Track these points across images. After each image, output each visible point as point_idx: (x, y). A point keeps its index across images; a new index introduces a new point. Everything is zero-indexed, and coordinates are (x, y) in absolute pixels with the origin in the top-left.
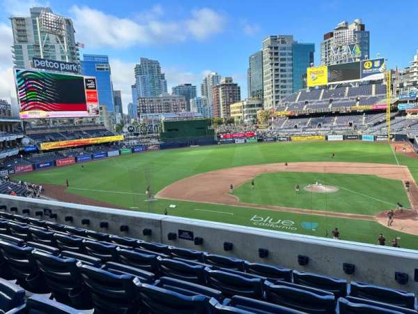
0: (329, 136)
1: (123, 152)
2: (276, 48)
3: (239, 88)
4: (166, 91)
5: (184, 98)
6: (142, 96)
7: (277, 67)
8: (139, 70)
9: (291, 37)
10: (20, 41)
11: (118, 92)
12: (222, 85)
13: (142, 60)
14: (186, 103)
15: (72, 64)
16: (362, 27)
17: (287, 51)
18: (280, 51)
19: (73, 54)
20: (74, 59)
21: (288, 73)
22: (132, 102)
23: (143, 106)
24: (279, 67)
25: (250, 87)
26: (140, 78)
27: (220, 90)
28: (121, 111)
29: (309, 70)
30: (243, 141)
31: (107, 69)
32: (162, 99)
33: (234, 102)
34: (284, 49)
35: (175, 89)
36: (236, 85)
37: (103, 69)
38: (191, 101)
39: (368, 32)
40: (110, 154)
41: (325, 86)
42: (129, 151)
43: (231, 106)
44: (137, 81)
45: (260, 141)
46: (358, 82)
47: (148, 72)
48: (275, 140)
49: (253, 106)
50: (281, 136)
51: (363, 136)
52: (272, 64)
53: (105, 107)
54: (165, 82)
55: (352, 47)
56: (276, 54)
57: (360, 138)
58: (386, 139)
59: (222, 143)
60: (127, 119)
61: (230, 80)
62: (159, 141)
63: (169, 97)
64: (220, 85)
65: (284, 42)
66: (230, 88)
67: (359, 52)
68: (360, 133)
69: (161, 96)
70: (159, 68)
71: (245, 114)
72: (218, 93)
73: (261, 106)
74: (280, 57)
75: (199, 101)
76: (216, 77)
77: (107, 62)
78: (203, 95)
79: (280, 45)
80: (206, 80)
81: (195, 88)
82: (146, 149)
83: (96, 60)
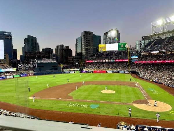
0: (107, 71)
1: (15, 77)
3: (72, 51)
4: (39, 50)
5: (47, 53)
6: (27, 52)
7: (87, 44)
8: (26, 40)
9: (93, 32)
11: (16, 50)
12: (65, 49)
13: (28, 36)
16: (118, 31)
17: (91, 38)
22: (22, 54)
23: (27, 56)
25: (76, 52)
26: (27, 44)
27: (64, 51)
29: (99, 45)
30: (73, 72)
31: (10, 38)
33: (69, 56)
34: (90, 37)
35: (43, 49)
36: (71, 49)
37: (9, 38)
38: (50, 55)
39: (120, 34)
40: (8, 77)
41: (105, 52)
42: (18, 76)
43: (68, 58)
44: (25, 45)
45: (81, 72)
46: (117, 51)
47: (31, 42)
48: (87, 72)
49: (77, 58)
50: (89, 70)
51: (120, 71)
52: (85, 42)
53: (8, 55)
54: (39, 46)
55: (115, 38)
56: (87, 38)
57: (118, 72)
58: (128, 72)
59: (64, 73)
60: (19, 62)
61: (68, 47)
62: (34, 71)
63: (40, 53)
64: (64, 49)
65: (90, 34)
66: (68, 51)
67: (117, 40)
68: (118, 70)
69: (36, 52)
70: (36, 40)
71: (74, 62)
72: (63, 52)
73: (81, 58)
74: (88, 40)
75: (54, 55)
76: (62, 46)
77: (11, 35)
78: (56, 52)
79: (88, 35)
80: (58, 47)
81: (52, 49)
82: (27, 75)
83: (5, 34)
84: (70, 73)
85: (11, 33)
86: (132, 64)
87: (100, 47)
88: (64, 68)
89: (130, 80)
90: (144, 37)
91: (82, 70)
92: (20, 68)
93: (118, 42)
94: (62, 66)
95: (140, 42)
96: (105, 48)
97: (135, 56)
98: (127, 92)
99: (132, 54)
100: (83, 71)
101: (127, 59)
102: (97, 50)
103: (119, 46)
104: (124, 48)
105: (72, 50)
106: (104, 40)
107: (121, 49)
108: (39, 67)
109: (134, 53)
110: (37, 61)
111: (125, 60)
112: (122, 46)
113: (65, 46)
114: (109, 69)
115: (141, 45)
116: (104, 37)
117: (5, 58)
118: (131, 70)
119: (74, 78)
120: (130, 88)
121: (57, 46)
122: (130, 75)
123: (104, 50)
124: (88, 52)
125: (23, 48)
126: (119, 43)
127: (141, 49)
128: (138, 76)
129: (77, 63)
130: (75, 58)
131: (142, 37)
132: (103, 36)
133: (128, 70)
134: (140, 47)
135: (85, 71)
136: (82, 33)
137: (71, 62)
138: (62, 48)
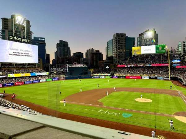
1: (47, 80)
3: (102, 55)
5: (78, 58)
6: (59, 56)
7: (119, 47)
8: (58, 45)
9: (125, 34)
10: (4, 29)
11: (49, 55)
13: (60, 41)
16: (155, 32)
19: (29, 35)
20: (29, 38)
22: (54, 59)
23: (59, 61)
25: (107, 56)
26: (59, 49)
28: (49, 62)
29: (133, 48)
30: (103, 77)
31: (44, 44)
32: (68, 58)
34: (122, 39)
35: (74, 54)
37: (42, 43)
38: (81, 59)
39: (157, 34)
40: (41, 81)
42: (51, 80)
43: (99, 62)
44: (57, 50)
45: (111, 77)
46: (155, 54)
47: (63, 46)
48: (118, 77)
49: (108, 62)
50: (121, 76)
51: (158, 77)
52: (117, 45)
53: (41, 60)
54: (70, 51)
55: (152, 39)
56: (119, 41)
57: (156, 78)
58: (168, 79)
59: (94, 78)
60: (51, 66)
61: (98, 51)
62: (65, 76)
63: (71, 57)
64: (94, 53)
65: (122, 36)
66: (98, 54)
67: (155, 41)
68: (156, 76)
69: (68, 56)
70: (67, 45)
71: (105, 66)
72: (93, 56)
73: (112, 63)
74: (120, 42)
75: (84, 60)
76: (92, 50)
77: (44, 41)
78: (86, 57)
79: (120, 37)
80: (88, 51)
81: (83, 54)
82: (59, 79)
83: (39, 39)
84: (100, 78)
85: (44, 39)
86: (173, 69)
87: (134, 50)
88: (94, 72)
89: (171, 88)
91: (113, 75)
92: (52, 72)
93: (156, 43)
94: (92, 70)
95: (184, 44)
96: (140, 50)
97: (177, 60)
98: (167, 101)
99: (173, 58)
100: (114, 77)
101: (167, 63)
102: (131, 54)
103: (157, 49)
104: (164, 51)
105: (102, 53)
106: (139, 42)
107: (160, 52)
108: (70, 71)
109: (175, 56)
110: (68, 66)
111: (164, 65)
112: (160, 48)
113: (95, 50)
114: (145, 75)
115: (184, 47)
116: (139, 38)
117: (39, 62)
118: (172, 76)
119: (104, 83)
120: (170, 97)
122: (171, 82)
123: (139, 54)
124: (120, 56)
125: (55, 52)
126: (157, 45)
127: (184, 51)
128: (180, 83)
129: (108, 68)
132: (138, 38)
133: (168, 76)
134: (184, 49)
135: (117, 77)
136: (114, 36)
137: (101, 66)
138: (92, 52)
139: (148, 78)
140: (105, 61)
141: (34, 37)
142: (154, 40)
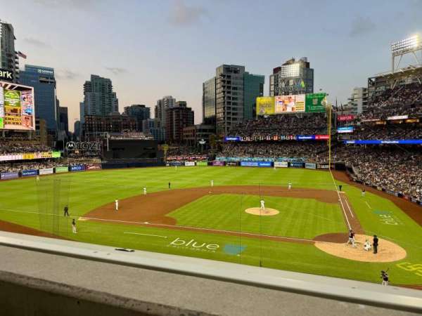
0: (275, 163)
1: (57, 171)
2: (229, 77)
3: (193, 112)
4: (117, 108)
5: (136, 118)
6: (89, 113)
7: (228, 95)
8: (88, 87)
9: (244, 67)
11: (65, 109)
12: (176, 108)
13: (93, 77)
14: (137, 123)
15: (5, 71)
16: (308, 65)
17: (238, 81)
18: (232, 81)
19: (11, 61)
20: (11, 67)
21: (239, 101)
22: (79, 119)
23: (89, 124)
24: (231, 95)
25: (204, 115)
26: (89, 96)
27: (174, 113)
28: (66, 128)
29: (258, 99)
30: (192, 163)
31: (51, 82)
32: (111, 118)
33: (187, 126)
34: (236, 78)
35: (127, 109)
36: (190, 109)
37: (48, 82)
38: (144, 121)
39: (312, 70)
40: (42, 171)
41: (273, 115)
42: (66, 169)
43: (184, 129)
44: (86, 98)
45: (210, 164)
46: (303, 113)
47: (99, 89)
48: (225, 164)
49: (205, 130)
50: (231, 160)
51: (306, 164)
52: (224, 92)
53: (45, 122)
54: (117, 101)
55: (298, 80)
56: (229, 82)
57: (303, 166)
59: (171, 165)
60: (69, 137)
61: (183, 104)
62: (102, 160)
63: (120, 117)
64: (174, 109)
65: (236, 72)
66: (183, 112)
67: (303, 86)
69: (111, 114)
70: (110, 86)
71: (198, 138)
72: (172, 115)
73: (213, 131)
74: (232, 86)
75: (152, 123)
76: (171, 100)
77: (53, 75)
78: (156, 116)
79: (233, 75)
80: (160, 103)
81: (148, 109)
82: (85, 168)
83: (40, 71)
84: (184, 164)
85: (52, 70)
86: (338, 143)
87: (260, 104)
90: (373, 80)
91: (215, 159)
92: (70, 152)
93: (309, 88)
94: (165, 148)
95: (364, 93)
96: (271, 105)
97: (348, 127)
100: (215, 163)
101: (326, 134)
103: (308, 102)
104: (321, 107)
105: (192, 110)
106: (273, 87)
107: (313, 108)
108: (113, 149)
110: (108, 136)
111: (322, 137)
112: (315, 102)
113: (177, 101)
114: (280, 158)
115: (365, 99)
116: (273, 78)
117: (37, 128)
118: (335, 161)
121: (160, 101)
122: (330, 173)
123: (270, 112)
124: (232, 117)
125: (81, 104)
126: (308, 94)
128: (349, 176)
129: (202, 142)
130: (200, 130)
131: (370, 79)
132: (271, 76)
134: (364, 104)
135: (221, 162)
136: (218, 69)
137: (190, 138)
138: (170, 107)
139: (287, 166)
140: (198, 128)
141: (26, 66)
142: (303, 84)
